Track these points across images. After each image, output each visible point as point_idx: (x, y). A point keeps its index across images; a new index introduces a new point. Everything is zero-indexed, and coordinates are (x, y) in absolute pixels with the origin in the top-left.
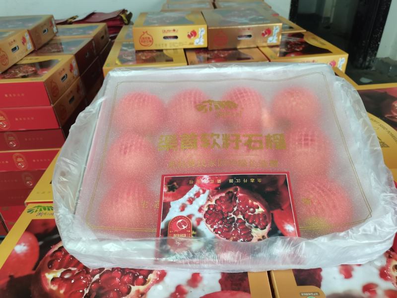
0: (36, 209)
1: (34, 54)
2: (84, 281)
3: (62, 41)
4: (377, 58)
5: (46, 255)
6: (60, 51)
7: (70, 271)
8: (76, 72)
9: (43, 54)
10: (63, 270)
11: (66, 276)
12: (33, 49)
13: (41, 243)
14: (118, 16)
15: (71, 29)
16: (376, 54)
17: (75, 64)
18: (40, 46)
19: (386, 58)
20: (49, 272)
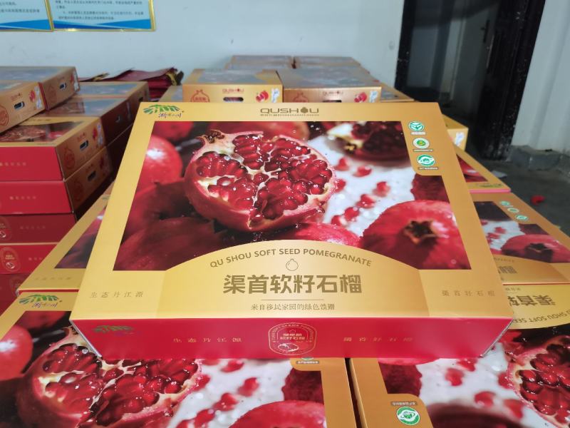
0: (32, 298)
1: (44, 114)
2: (93, 387)
3: (84, 101)
4: (512, 146)
5: (43, 355)
6: (80, 112)
7: (74, 375)
8: (100, 139)
9: (57, 115)
10: (64, 373)
11: (68, 381)
12: (44, 109)
13: (35, 340)
14: (165, 75)
15: (98, 87)
16: (510, 141)
17: (100, 129)
18: (54, 105)
19: (524, 146)
20: (44, 376)
